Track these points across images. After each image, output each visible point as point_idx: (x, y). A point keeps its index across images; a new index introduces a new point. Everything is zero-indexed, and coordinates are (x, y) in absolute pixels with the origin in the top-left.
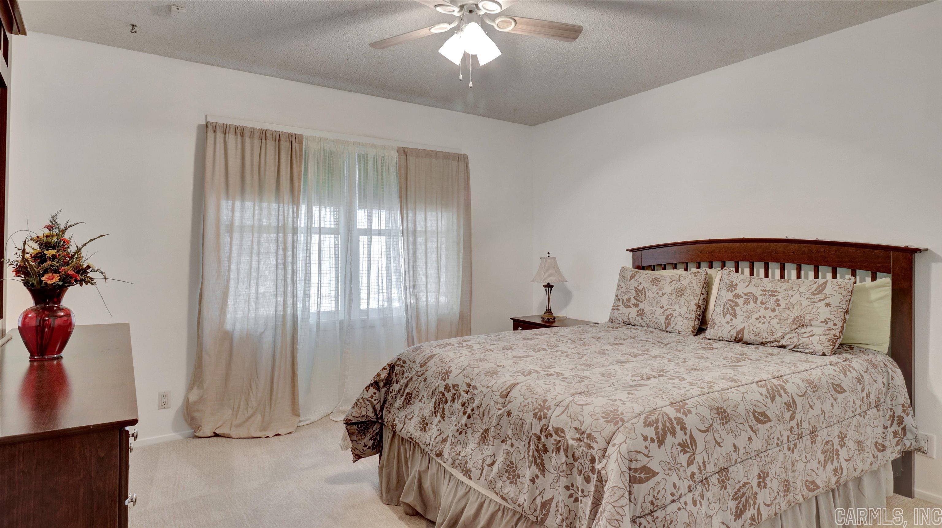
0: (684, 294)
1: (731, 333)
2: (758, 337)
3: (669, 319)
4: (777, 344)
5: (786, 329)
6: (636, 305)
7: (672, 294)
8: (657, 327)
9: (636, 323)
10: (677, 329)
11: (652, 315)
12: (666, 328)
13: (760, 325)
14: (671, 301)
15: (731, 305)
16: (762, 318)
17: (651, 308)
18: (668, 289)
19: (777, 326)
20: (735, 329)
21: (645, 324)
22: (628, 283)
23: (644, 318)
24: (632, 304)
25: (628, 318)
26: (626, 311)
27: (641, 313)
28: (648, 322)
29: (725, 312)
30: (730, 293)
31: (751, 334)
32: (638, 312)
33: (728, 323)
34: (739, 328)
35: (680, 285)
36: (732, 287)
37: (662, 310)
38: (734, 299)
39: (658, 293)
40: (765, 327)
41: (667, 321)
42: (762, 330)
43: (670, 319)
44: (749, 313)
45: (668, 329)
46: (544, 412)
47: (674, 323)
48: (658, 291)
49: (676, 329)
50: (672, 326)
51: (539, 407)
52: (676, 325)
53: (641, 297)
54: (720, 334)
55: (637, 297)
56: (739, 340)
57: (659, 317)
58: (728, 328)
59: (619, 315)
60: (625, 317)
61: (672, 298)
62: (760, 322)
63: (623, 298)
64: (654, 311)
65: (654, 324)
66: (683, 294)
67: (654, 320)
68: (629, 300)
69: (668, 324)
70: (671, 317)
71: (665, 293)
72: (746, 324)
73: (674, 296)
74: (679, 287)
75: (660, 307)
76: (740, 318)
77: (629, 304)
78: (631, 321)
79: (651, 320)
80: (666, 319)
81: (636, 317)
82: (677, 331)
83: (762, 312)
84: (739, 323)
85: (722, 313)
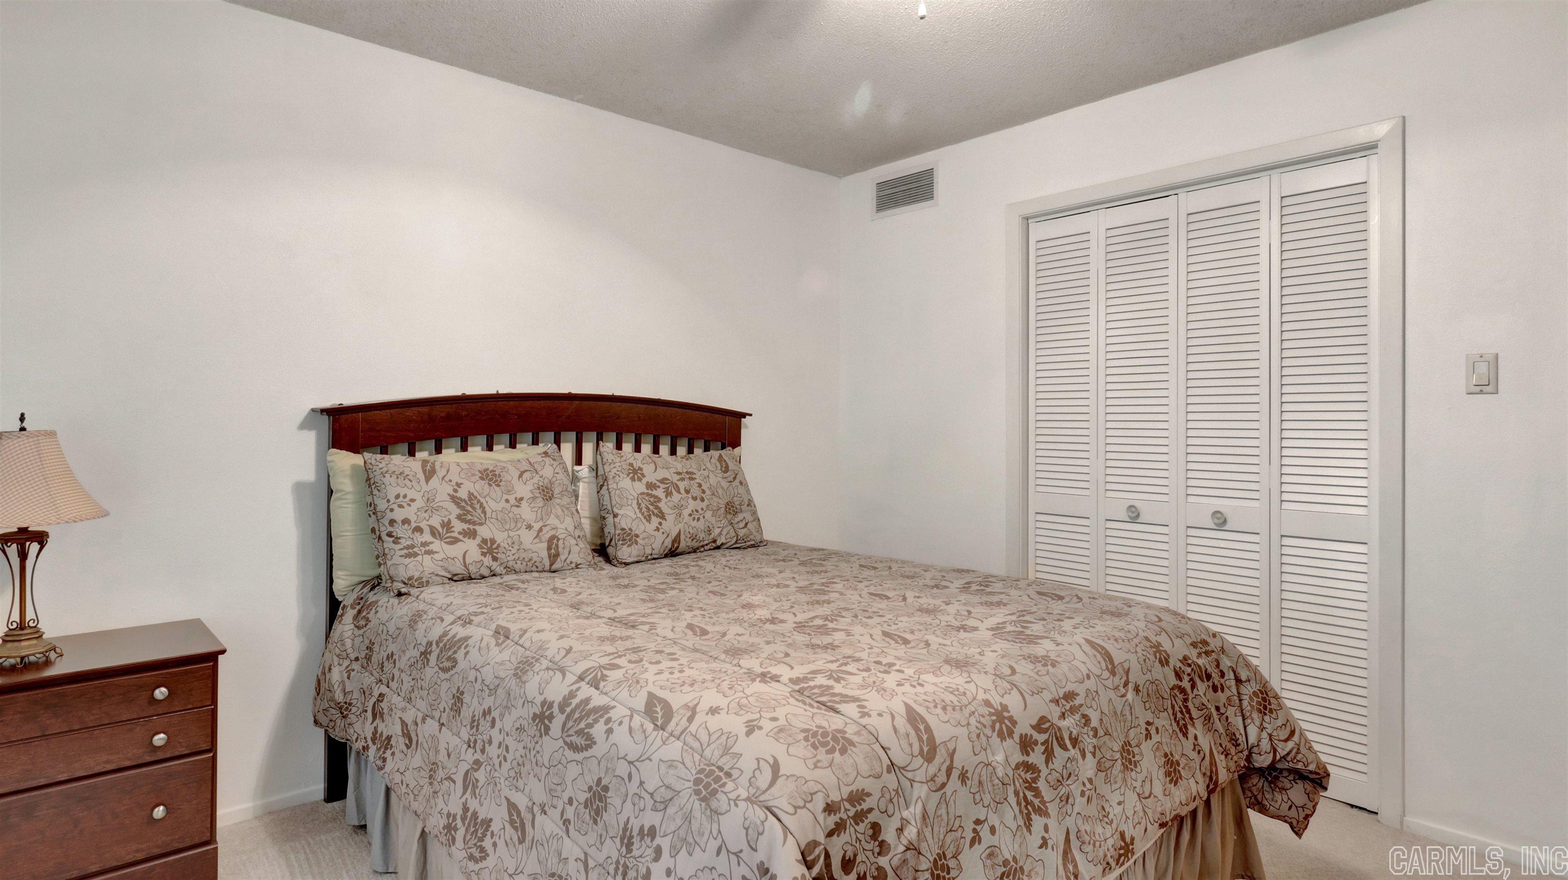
0: (555, 496)
1: (665, 544)
2: (695, 540)
3: (554, 546)
4: (714, 545)
5: (722, 522)
6: (472, 534)
7: (534, 498)
8: (533, 568)
9: (486, 572)
10: (573, 561)
11: (516, 547)
12: (551, 565)
13: (694, 523)
14: (539, 512)
15: (650, 501)
16: (695, 512)
17: (506, 533)
18: (524, 490)
19: (713, 520)
20: (670, 536)
21: (502, 568)
22: (425, 488)
23: (499, 556)
24: (460, 533)
25: (465, 566)
26: (455, 551)
27: (489, 548)
28: (511, 564)
29: (646, 513)
30: (637, 484)
31: (687, 539)
32: (481, 547)
33: (657, 529)
34: (674, 534)
35: (541, 479)
36: (635, 474)
37: (533, 533)
38: (650, 492)
39: (507, 501)
40: (701, 525)
41: (553, 551)
42: (699, 530)
43: (557, 546)
44: (679, 508)
45: (554, 567)
46: (1006, 718)
47: (566, 551)
48: (505, 497)
49: (571, 563)
50: (563, 557)
51: (994, 718)
52: (569, 554)
53: (474, 513)
54: (648, 551)
55: (465, 515)
56: (672, 553)
57: (534, 547)
58: (660, 537)
59: (441, 563)
60: (458, 564)
61: (538, 505)
62: (694, 519)
63: (431, 522)
64: (516, 538)
65: (524, 563)
66: (553, 495)
67: (523, 555)
68: (447, 525)
69: (554, 557)
70: (555, 541)
71: (522, 499)
72: (680, 526)
73: (540, 502)
74: (541, 484)
75: (524, 527)
76: (671, 518)
77: (452, 534)
78: (473, 569)
79: (516, 556)
80: (549, 548)
81: (482, 558)
82: (573, 565)
83: (692, 505)
84: (671, 526)
85: (640, 515)
